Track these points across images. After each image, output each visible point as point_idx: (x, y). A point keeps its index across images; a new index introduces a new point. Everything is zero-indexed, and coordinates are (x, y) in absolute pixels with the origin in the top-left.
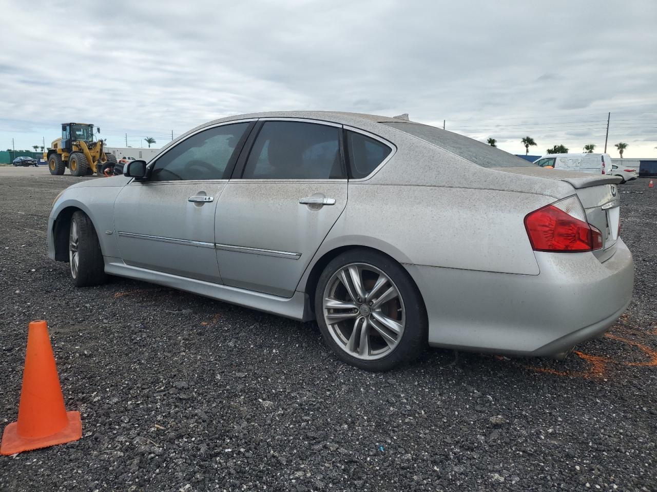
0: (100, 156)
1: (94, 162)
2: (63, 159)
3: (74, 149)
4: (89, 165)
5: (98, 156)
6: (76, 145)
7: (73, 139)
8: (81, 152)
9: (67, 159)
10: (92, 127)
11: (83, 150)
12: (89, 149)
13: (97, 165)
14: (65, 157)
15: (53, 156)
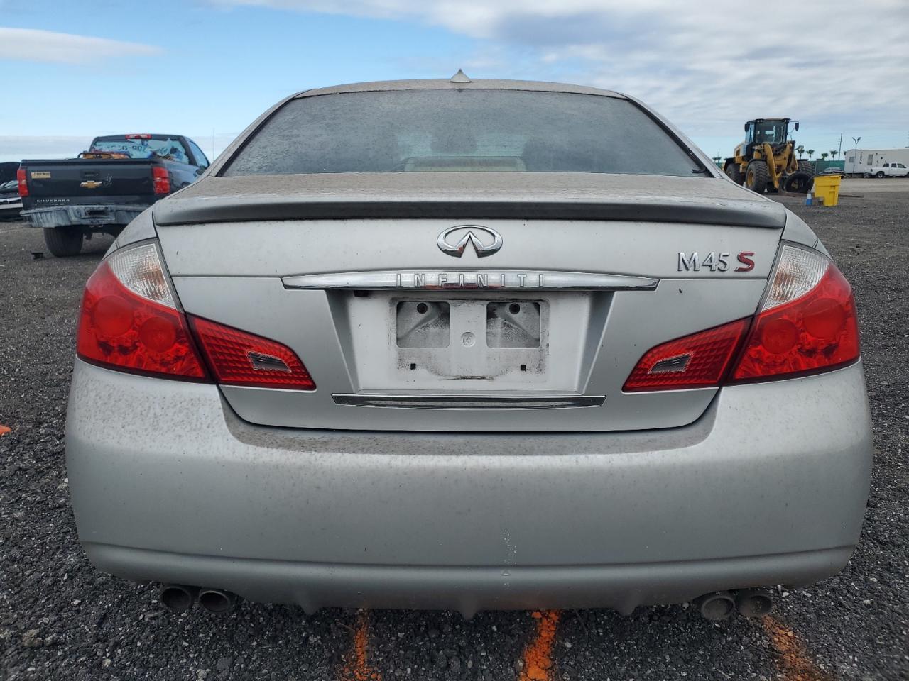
0: (788, 164)
1: (777, 173)
2: (741, 170)
3: (756, 155)
4: (770, 178)
5: (785, 164)
6: (759, 151)
7: (757, 142)
8: (763, 160)
9: (744, 171)
10: (787, 123)
11: (766, 158)
12: (775, 155)
13: (780, 178)
14: (744, 168)
15: (730, 167)
